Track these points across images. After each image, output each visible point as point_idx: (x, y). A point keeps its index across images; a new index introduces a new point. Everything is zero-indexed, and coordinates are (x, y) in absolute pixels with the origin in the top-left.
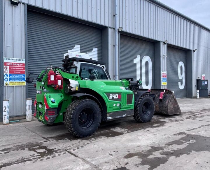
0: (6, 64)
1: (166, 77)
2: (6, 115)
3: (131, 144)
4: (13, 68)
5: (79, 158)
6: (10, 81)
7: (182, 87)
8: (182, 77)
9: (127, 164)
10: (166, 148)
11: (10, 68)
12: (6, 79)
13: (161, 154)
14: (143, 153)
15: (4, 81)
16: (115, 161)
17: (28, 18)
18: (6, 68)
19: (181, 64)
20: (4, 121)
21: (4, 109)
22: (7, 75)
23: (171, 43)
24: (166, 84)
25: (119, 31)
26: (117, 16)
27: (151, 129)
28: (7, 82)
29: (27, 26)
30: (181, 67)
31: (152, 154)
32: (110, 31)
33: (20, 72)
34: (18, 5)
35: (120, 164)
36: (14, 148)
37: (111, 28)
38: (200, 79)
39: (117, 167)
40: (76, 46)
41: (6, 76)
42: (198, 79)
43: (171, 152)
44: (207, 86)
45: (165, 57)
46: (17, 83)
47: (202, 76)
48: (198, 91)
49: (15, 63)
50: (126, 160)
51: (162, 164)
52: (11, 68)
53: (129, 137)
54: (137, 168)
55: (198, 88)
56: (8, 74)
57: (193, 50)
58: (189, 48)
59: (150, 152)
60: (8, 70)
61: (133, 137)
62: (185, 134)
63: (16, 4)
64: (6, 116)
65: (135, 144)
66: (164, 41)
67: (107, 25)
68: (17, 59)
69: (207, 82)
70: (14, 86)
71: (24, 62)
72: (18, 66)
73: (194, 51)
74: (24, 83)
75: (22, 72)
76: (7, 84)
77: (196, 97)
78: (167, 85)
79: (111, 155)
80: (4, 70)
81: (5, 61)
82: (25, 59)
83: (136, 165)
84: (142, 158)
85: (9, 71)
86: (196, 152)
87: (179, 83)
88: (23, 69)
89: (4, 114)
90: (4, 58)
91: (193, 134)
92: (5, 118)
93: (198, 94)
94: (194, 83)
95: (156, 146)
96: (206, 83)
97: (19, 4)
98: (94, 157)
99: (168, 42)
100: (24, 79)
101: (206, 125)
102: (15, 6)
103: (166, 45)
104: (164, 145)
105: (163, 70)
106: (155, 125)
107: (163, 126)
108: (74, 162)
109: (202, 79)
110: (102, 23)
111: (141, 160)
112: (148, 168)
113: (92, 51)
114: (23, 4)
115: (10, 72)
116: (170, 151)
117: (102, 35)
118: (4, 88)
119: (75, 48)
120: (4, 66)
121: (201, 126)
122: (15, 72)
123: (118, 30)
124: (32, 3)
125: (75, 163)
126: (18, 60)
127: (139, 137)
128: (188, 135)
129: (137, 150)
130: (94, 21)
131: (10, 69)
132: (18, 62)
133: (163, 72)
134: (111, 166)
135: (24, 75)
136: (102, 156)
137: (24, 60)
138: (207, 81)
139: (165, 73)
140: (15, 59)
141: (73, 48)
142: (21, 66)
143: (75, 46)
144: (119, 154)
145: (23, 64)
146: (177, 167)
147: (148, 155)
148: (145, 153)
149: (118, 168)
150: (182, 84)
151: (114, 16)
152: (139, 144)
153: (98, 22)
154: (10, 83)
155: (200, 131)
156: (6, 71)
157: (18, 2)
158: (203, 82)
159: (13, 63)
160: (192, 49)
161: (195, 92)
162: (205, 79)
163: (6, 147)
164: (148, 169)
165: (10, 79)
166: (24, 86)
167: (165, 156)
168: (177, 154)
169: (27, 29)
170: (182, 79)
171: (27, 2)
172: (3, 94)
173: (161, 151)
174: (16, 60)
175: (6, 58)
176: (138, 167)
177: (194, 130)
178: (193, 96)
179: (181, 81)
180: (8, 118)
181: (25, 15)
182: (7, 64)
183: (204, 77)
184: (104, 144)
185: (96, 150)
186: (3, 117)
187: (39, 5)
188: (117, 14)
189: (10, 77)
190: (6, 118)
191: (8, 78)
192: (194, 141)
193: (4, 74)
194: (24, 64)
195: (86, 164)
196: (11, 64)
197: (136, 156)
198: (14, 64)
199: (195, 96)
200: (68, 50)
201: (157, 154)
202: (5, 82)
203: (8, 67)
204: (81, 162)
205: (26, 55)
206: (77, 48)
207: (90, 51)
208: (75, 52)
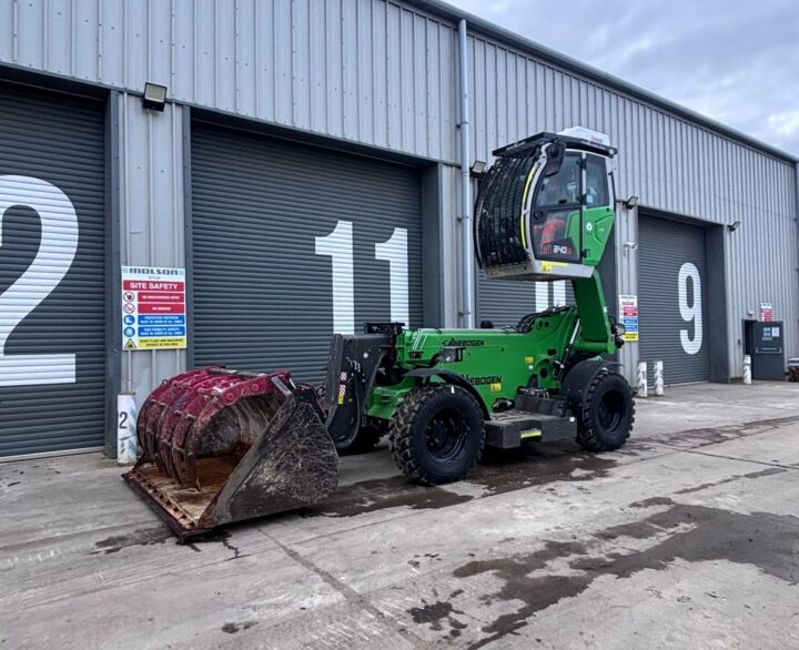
0: (128, 285)
1: (634, 314)
2: (126, 438)
3: (485, 531)
4: (150, 297)
5: (317, 571)
6: (140, 335)
7: (692, 346)
8: (692, 313)
9: (455, 594)
10: (593, 547)
11: (140, 295)
12: (130, 331)
13: (572, 565)
14: (516, 560)
15: (124, 336)
16: (424, 583)
17: (192, 152)
18: (130, 297)
19: (688, 271)
20: (119, 455)
21: (120, 420)
22: (132, 319)
23: (651, 205)
24: (637, 339)
25: (473, 175)
26: (467, 126)
27: (564, 487)
28: (133, 339)
29: (189, 171)
30: (689, 281)
31: (543, 566)
32: (446, 175)
33: (169, 309)
34: (162, 110)
35: (436, 594)
36: (137, 536)
37: (447, 165)
38: (753, 318)
39: (423, 601)
40: (341, 224)
41: (128, 320)
42: (749, 318)
43: (608, 560)
44: (779, 341)
45: (632, 251)
46: (160, 341)
47: (761, 310)
48: (748, 360)
49: (154, 283)
50: (457, 583)
51: (565, 596)
52: (145, 297)
53: (486, 510)
54: (485, 607)
55: (747, 351)
56: (136, 314)
57: (727, 223)
58: (713, 220)
59: (539, 559)
60: (136, 303)
61: (498, 509)
62: (667, 501)
63: (159, 107)
64: (126, 442)
65: (497, 531)
66: (625, 199)
67: (434, 156)
68: (161, 269)
69: (778, 329)
70: (151, 351)
71: (182, 279)
72: (163, 289)
73: (732, 228)
74: (181, 340)
75: (176, 309)
76: (131, 346)
77: (739, 380)
78: (640, 341)
79: (416, 564)
80: (124, 303)
81: (126, 276)
82: (184, 270)
83: (485, 597)
84: (508, 578)
85: (139, 306)
86: (687, 563)
87: (684, 334)
88: (177, 297)
89: (121, 433)
90: (123, 267)
91: (697, 503)
92: (123, 445)
93: (748, 368)
94: (735, 333)
95: (562, 541)
96: (775, 332)
97: (167, 107)
98: (363, 571)
99: (638, 202)
100: (182, 329)
101: (747, 476)
102: (154, 115)
103: (632, 213)
104: (589, 538)
105: (626, 290)
106: (577, 472)
107: (603, 475)
108: (300, 582)
109: (763, 319)
110: (421, 153)
111: (502, 583)
112: (520, 607)
113: (388, 238)
114: (179, 105)
115: (142, 309)
116: (602, 556)
117: (420, 187)
118: (124, 356)
119: (336, 230)
120: (124, 292)
121: (729, 477)
122: (154, 309)
123: (471, 169)
124: (205, 101)
125: (301, 587)
126: (164, 272)
127: (516, 511)
128: (679, 507)
129: (499, 552)
130: (395, 147)
131: (140, 299)
132: (164, 278)
133: (625, 300)
134: (407, 599)
135: (181, 318)
136: (386, 569)
137: (181, 273)
138: (779, 325)
139: (631, 301)
140: (155, 269)
141: (331, 232)
142: (173, 289)
143: (338, 225)
144: (440, 565)
145: (180, 285)
146: (612, 607)
147: (529, 569)
148: (523, 562)
149: (427, 607)
150: (691, 337)
151: (458, 127)
152: (510, 532)
153: (408, 150)
154: (142, 341)
155: (719, 495)
156: (131, 306)
157: (162, 101)
158: (765, 329)
159: (148, 283)
160: (723, 222)
161: (740, 362)
162: (773, 320)
163: (115, 534)
164: (520, 610)
165: (141, 330)
166: (181, 349)
167: (583, 573)
168: (623, 567)
169: (189, 178)
170: (693, 320)
171: (189, 100)
172: (120, 375)
173: (573, 557)
174: (159, 272)
175: (129, 268)
176: (488, 604)
177: (703, 492)
178: (732, 375)
179: (690, 326)
180: (131, 447)
181: (184, 137)
182: (133, 286)
183: (768, 314)
184: (400, 529)
185: (374, 548)
186: (119, 443)
187: (225, 105)
188: (467, 120)
189: (140, 323)
190: (126, 446)
191: (136, 326)
192: (691, 526)
193: (124, 314)
194: (182, 283)
195: (332, 590)
196: (144, 285)
197: (491, 572)
198: (151, 286)
199: (739, 375)
200: (317, 238)
201: (560, 567)
202: (125, 340)
203: (136, 293)
204: (320, 583)
205: (186, 256)
206: (344, 230)
207: (385, 237)
208: (337, 244)
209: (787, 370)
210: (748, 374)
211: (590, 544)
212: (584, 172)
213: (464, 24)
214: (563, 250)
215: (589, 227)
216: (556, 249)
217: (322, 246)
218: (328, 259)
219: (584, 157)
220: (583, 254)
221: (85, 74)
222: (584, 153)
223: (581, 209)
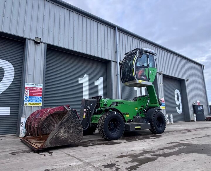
0: (27, 88)
1: (164, 102)
2: (22, 130)
3: (125, 149)
4: (32, 92)
5: (75, 158)
6: (29, 102)
7: (180, 111)
8: (179, 103)
9: (117, 162)
10: (157, 152)
11: (30, 91)
12: (26, 101)
13: (151, 155)
14: (135, 154)
15: (24, 102)
16: (107, 159)
17: (47, 54)
18: (27, 91)
19: (177, 91)
20: (20, 135)
21: (21, 124)
22: (27, 97)
23: (166, 74)
24: (165, 108)
25: (120, 64)
26: (118, 52)
27: (147, 140)
28: (27, 103)
29: (45, 60)
30: (177, 94)
31: (143, 155)
32: (113, 64)
33: (37, 95)
34: (39, 44)
35: (111, 162)
37: (113, 61)
38: (195, 104)
39: (107, 163)
40: (85, 75)
41: (26, 98)
42: (194, 104)
43: (162, 154)
44: (202, 110)
45: (162, 85)
46: (34, 104)
47: (197, 102)
48: (195, 115)
49: (34, 88)
50: (117, 159)
51: (150, 161)
52: (31, 92)
53: (126, 145)
55: (194, 112)
56: (28, 96)
57: (186, 79)
58: (182, 78)
59: (142, 154)
60: (28, 93)
61: (129, 145)
62: (178, 143)
63: (39, 43)
64: (22, 131)
65: (129, 149)
66: (159, 72)
67: (110, 59)
68: (36, 84)
69: (202, 107)
70: (32, 106)
71: (42, 87)
72: (36, 89)
73: (187, 81)
74: (40, 104)
75: (40, 95)
76: (26, 105)
77: (193, 121)
78: (166, 109)
79: (105, 156)
80: (25, 93)
81: (26, 86)
82: (42, 85)
83: (126, 162)
84: (133, 158)
85: (29, 94)
86: (185, 154)
87: (177, 108)
88: (40, 92)
89: (21, 128)
90: (26, 83)
91: (186, 143)
92: (21, 132)
93: (195, 117)
94: (191, 108)
95: (148, 150)
96: (201, 108)
97: (41, 43)
98: (89, 157)
99: (163, 73)
100: (41, 101)
101: (199, 137)
102: (37, 45)
103: (161, 75)
104: (156, 150)
105: (161, 95)
106: (151, 138)
107: (158, 138)
108: (70, 160)
109: (198, 105)
110: (106, 58)
111: (131, 159)
112: (137, 164)
113: (98, 79)
114: (44, 43)
115: (30, 95)
116: (160, 153)
117: (106, 67)
118: (24, 107)
119: (84, 77)
120: (25, 90)
121: (194, 138)
122: (33, 95)
123: (119, 63)
124: (51, 43)
125: (70, 161)
126: (37, 85)
127: (134, 145)
128: (181, 143)
129: (129, 153)
130: (100, 56)
131: (30, 92)
132: (37, 87)
133: (161, 98)
134: (102, 163)
135: (41, 98)
136: (96, 157)
137: (42, 86)
138: (202, 106)
139: (163, 98)
140: (34, 84)
141: (83, 77)
142: (39, 90)
143: (85, 76)
144: (112, 156)
145: (41, 89)
146: (164, 163)
147: (139, 156)
148: (137, 155)
149: (108, 165)
150: (179, 109)
151: (116, 52)
152: (133, 149)
153: (103, 57)
154: (29, 103)
155: (192, 141)
156: (27, 94)
157: (39, 42)
158: (198, 107)
159: (32, 88)
160: (185, 79)
161: (193, 116)
162: (200, 104)
164: (136, 165)
165: (29, 100)
166: (40, 106)
167: (155, 157)
168: (166, 155)
169: (45, 62)
170: (179, 104)
171: (47, 42)
172: (22, 113)
173: (152, 154)
174: (35, 85)
175: (27, 83)
176: (127, 163)
177: (187, 140)
178: (191, 119)
179: (179, 106)
180: (24, 132)
181: (45, 51)
182: (28, 88)
183: (199, 103)
184: (101, 149)
185: (93, 153)
186: (20, 131)
187: (56, 44)
188: (118, 50)
189: (29, 99)
190: (22, 132)
191: (28, 99)
192: (185, 147)
193: (25, 96)
194: (42, 88)
195: (79, 162)
196: (31, 88)
197: (127, 157)
198: (33, 88)
199: (193, 120)
200: (79, 79)
201: (148, 156)
202: (25, 103)
203: (29, 90)
204: (76, 160)
205: (43, 81)
206: (86, 77)
207: (97, 79)
208: (84, 80)
209: (206, 118)
210: (195, 118)
211: (156, 151)
212: (148, 59)
213: (117, 28)
214: (144, 78)
215: (150, 72)
216: (142, 77)
217: (80, 81)
218: (82, 84)
219: (148, 55)
220: (149, 79)
221: (20, 34)
222: (148, 54)
223: (148, 68)
